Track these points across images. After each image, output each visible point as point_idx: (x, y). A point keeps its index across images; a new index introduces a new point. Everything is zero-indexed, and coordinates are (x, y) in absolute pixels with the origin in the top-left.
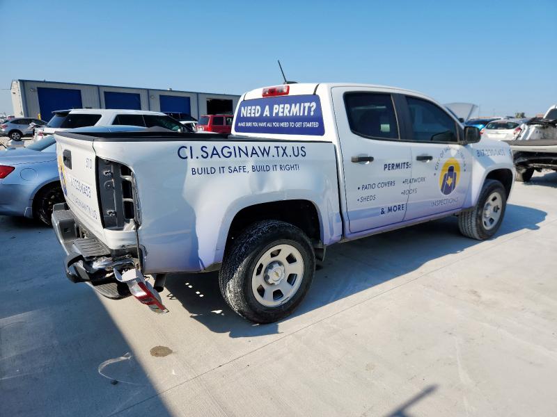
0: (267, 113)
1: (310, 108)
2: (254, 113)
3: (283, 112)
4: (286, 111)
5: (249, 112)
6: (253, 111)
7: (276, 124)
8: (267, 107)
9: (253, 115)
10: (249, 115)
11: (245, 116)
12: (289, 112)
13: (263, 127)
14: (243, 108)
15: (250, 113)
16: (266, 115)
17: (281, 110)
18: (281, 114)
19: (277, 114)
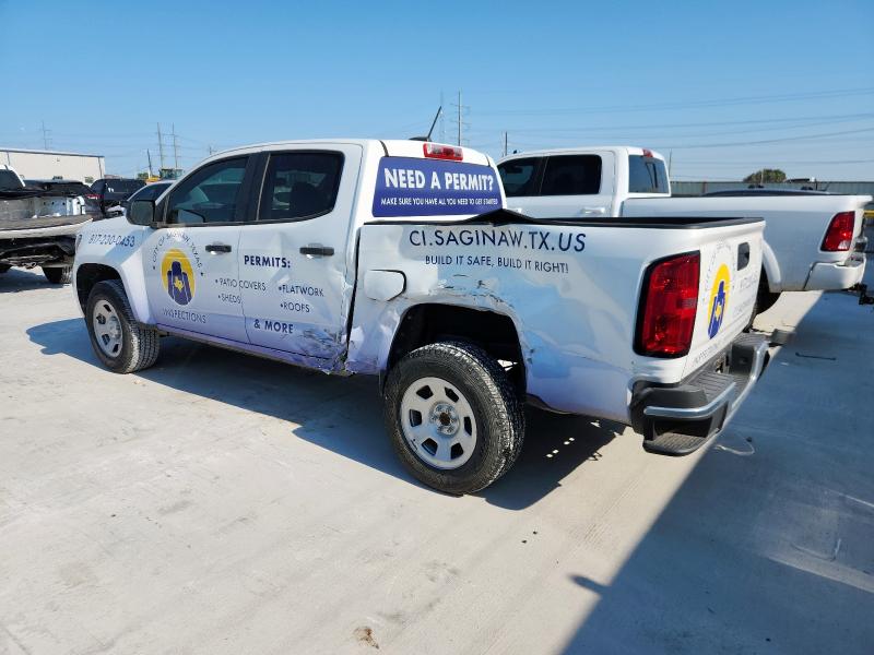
0: (435, 183)
1: (488, 182)
2: (414, 182)
3: (459, 184)
4: (463, 183)
5: (402, 179)
6: (411, 179)
7: (452, 202)
8: (435, 175)
9: (411, 186)
10: (403, 185)
11: (396, 185)
12: (467, 184)
13: (432, 206)
14: (386, 170)
15: (406, 182)
16: (436, 187)
17: (455, 181)
18: (456, 188)
19: (452, 185)
